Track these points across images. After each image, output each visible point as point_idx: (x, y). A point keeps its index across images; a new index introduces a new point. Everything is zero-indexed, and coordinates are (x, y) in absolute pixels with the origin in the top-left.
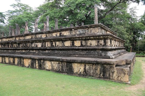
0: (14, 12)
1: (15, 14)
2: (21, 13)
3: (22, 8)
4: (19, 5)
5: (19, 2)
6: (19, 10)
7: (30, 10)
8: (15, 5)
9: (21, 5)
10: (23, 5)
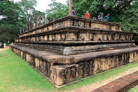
0: (51, 10)
1: (51, 12)
2: (56, 11)
3: (57, 6)
4: (55, 4)
5: (54, 2)
6: (54, 8)
7: (63, 7)
8: (51, 4)
9: (56, 4)
10: (58, 4)
